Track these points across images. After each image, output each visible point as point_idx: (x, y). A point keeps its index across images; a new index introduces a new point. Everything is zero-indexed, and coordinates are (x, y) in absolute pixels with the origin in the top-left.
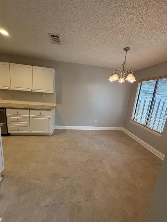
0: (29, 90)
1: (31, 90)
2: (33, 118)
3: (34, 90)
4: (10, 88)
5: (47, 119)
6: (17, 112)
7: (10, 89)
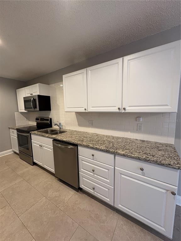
0: (115, 110)
1: (119, 109)
2: (123, 176)
3: (124, 109)
4: (87, 109)
5: (164, 191)
6: (93, 155)
7: (87, 111)
